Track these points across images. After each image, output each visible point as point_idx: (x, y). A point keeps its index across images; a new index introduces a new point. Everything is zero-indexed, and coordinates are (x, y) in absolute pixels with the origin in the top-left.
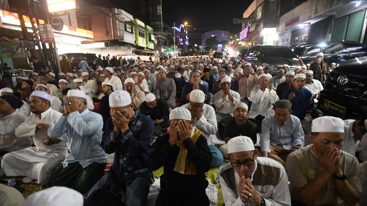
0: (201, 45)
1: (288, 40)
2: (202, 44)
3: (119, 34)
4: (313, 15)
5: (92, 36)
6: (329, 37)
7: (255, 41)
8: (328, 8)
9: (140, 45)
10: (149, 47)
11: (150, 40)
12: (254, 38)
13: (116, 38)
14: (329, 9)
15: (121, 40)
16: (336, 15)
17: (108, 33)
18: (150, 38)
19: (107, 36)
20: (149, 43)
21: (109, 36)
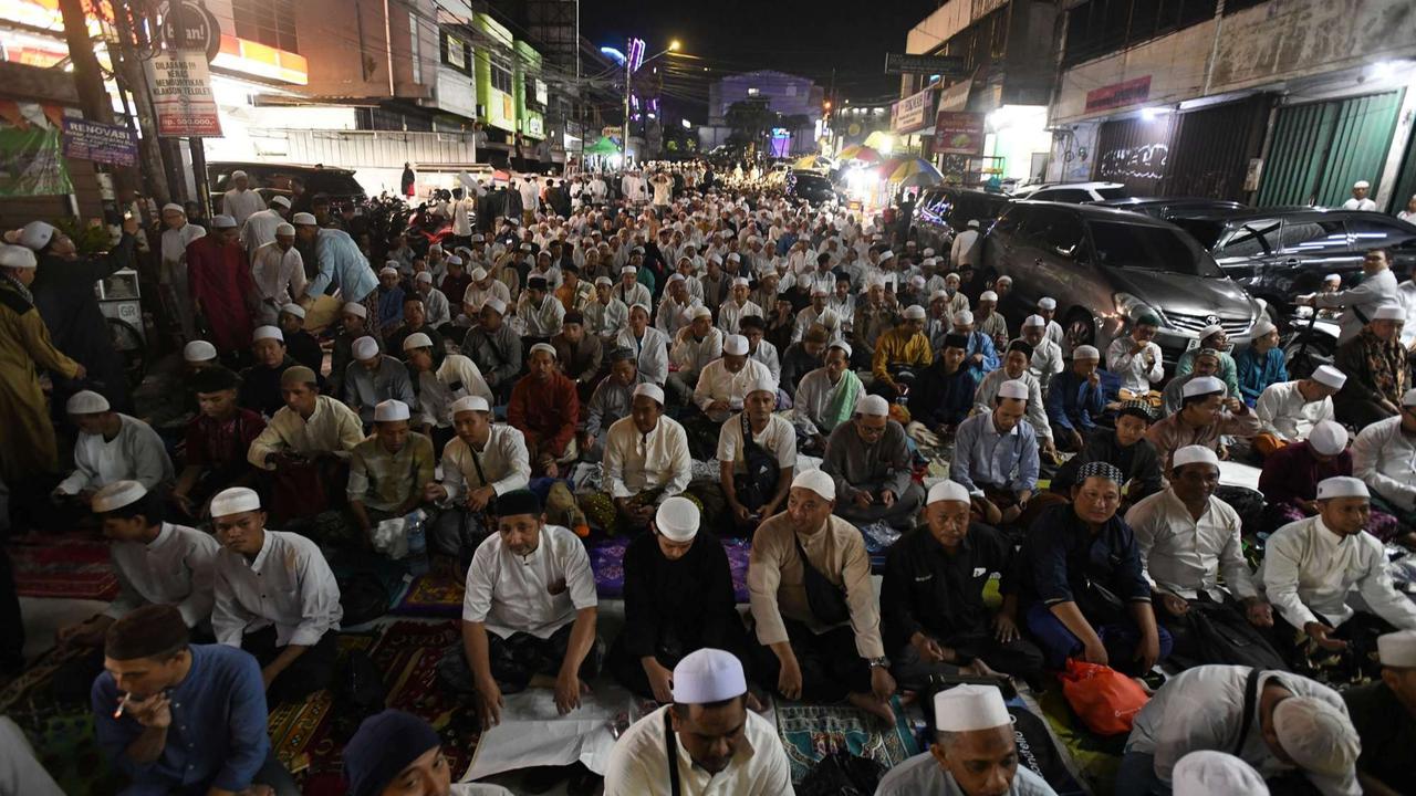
0: (705, 124)
1: (1085, 157)
2: (711, 122)
3: (416, 74)
4: (1209, 83)
5: (301, 78)
6: (1255, 168)
7: (967, 147)
8: (1275, 69)
9: (493, 124)
10: (526, 133)
11: (532, 103)
12: (963, 136)
13: (405, 94)
14: (1277, 73)
15: (425, 100)
16: (1286, 93)
17: (369, 66)
18: (531, 93)
19: (365, 78)
20: (526, 113)
21: (372, 82)
